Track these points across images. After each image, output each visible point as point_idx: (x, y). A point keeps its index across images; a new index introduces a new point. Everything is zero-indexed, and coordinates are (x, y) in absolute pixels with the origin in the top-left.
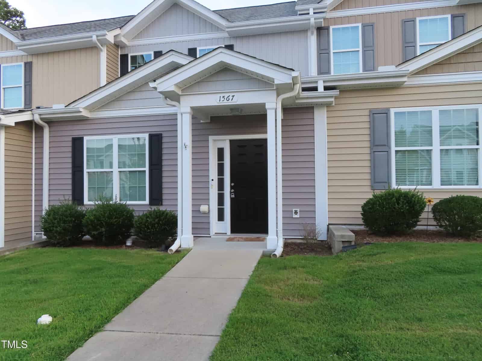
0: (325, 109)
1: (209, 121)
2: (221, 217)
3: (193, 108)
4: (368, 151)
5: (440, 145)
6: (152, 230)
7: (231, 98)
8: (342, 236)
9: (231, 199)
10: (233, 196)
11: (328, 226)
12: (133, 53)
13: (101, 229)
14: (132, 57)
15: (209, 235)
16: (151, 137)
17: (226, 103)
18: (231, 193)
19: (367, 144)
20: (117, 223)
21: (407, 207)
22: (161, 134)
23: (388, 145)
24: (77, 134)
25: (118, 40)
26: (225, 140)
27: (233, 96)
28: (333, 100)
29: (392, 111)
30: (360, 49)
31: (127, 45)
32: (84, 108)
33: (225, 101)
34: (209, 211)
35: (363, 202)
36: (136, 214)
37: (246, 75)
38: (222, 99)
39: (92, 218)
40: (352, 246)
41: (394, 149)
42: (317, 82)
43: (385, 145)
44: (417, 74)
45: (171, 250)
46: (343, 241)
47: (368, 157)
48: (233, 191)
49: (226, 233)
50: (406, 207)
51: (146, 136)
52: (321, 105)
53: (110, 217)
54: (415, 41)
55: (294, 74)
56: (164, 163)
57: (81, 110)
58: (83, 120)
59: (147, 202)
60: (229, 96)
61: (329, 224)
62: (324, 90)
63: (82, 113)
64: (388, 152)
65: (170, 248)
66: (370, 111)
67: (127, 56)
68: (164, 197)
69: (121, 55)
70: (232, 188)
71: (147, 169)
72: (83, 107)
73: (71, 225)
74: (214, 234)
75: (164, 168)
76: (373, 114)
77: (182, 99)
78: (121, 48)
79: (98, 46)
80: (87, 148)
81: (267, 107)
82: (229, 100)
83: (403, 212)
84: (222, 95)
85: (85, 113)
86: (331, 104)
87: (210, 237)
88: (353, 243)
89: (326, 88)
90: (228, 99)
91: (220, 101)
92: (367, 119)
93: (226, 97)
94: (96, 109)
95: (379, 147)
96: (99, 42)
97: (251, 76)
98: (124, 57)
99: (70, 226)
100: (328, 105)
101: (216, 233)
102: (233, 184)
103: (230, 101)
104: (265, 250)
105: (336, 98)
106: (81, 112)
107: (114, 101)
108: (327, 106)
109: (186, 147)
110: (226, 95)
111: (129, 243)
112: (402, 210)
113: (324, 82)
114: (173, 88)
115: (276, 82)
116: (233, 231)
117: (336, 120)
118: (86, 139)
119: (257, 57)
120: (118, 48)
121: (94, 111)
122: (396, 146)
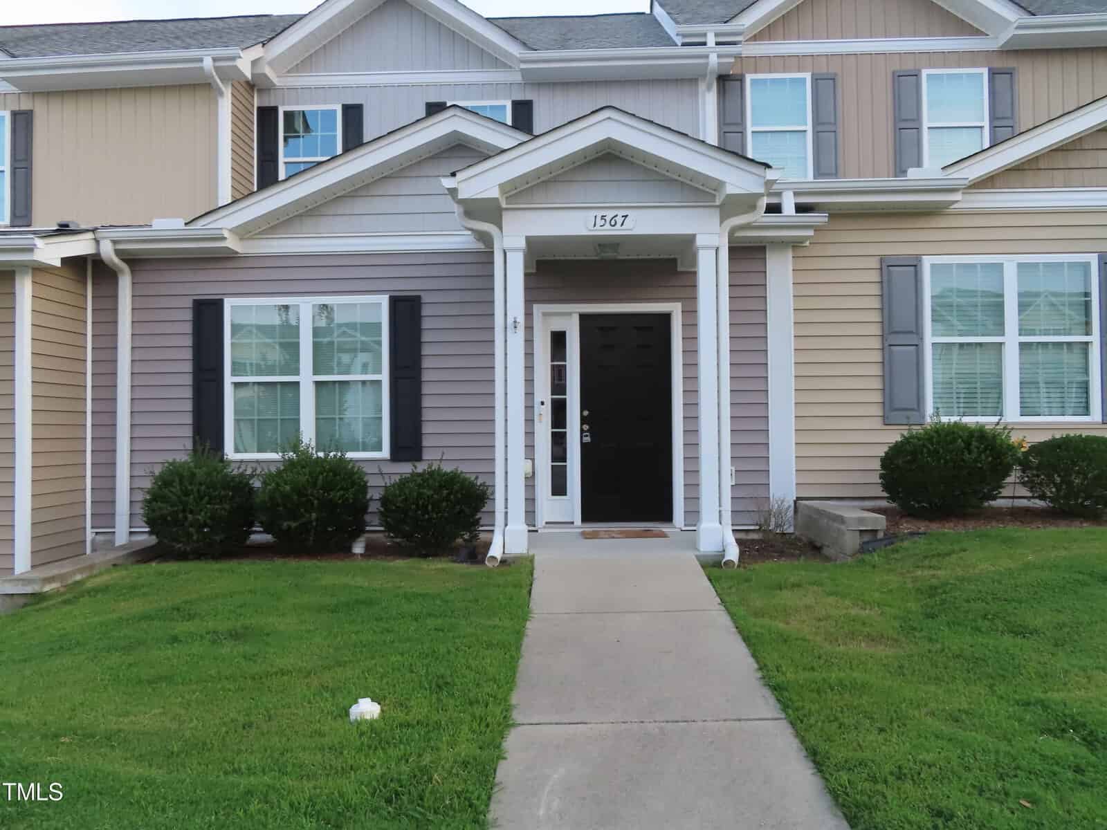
0: (790, 254)
1: (534, 271)
2: (559, 488)
3: (529, 240)
4: (876, 343)
5: (1020, 335)
6: (435, 516)
7: (619, 220)
8: (861, 520)
9: (583, 445)
10: (587, 439)
11: (795, 502)
12: (289, 104)
13: (307, 515)
14: (286, 114)
15: (534, 526)
16: (395, 302)
17: (607, 231)
18: (582, 431)
19: (876, 330)
20: (343, 502)
21: (990, 459)
22: (419, 297)
23: (918, 331)
24: (207, 291)
25: (258, 71)
26: (570, 314)
27: (626, 216)
28: (811, 233)
29: (927, 262)
30: (809, 127)
31: (275, 85)
32: (231, 230)
33: (607, 226)
34: (534, 473)
35: (881, 451)
36: (372, 481)
37: (653, 170)
38: (599, 222)
39: (288, 488)
40: (881, 540)
41: (929, 339)
42: (779, 194)
43: (911, 332)
44: (975, 188)
45: (493, 558)
46: (861, 531)
47: (877, 356)
48: (586, 427)
49: (573, 523)
50: (987, 457)
51: (384, 301)
52: (782, 244)
53: (328, 487)
54: (918, 118)
55: (770, 175)
56: (426, 363)
57: (226, 234)
58: (224, 258)
59: (385, 453)
60: (616, 216)
61: (798, 499)
62: (797, 212)
63: (228, 241)
64: (918, 347)
65: (489, 555)
66: (881, 259)
67: (274, 110)
68: (426, 442)
69: (259, 109)
70: (583, 420)
71: (384, 377)
72: (230, 227)
73: (227, 507)
74: (544, 524)
75: (426, 376)
76: (887, 266)
77: (507, 218)
78: (260, 91)
79: (215, 82)
80: (233, 326)
81: (700, 241)
82: (614, 226)
83: (981, 468)
84: (600, 213)
85: (232, 243)
86: (802, 243)
87: (537, 531)
88: (881, 535)
89: (801, 208)
90: (613, 223)
91: (595, 225)
92: (875, 276)
93: (608, 219)
94: (256, 234)
95: (901, 336)
96: (217, 73)
97: (664, 175)
98: (267, 115)
99: (225, 510)
100: (795, 244)
101: (547, 523)
102: (586, 413)
103: (618, 226)
104: (698, 553)
105: (817, 229)
106: (225, 238)
107: (300, 216)
108: (793, 246)
109: (515, 327)
110: (610, 214)
111: (358, 548)
112: (979, 465)
113: (796, 194)
114: (495, 193)
115: (730, 190)
116: (586, 517)
117: (811, 277)
118: (228, 303)
119: (689, 135)
120: (253, 90)
121: (251, 238)
122: (933, 335)
